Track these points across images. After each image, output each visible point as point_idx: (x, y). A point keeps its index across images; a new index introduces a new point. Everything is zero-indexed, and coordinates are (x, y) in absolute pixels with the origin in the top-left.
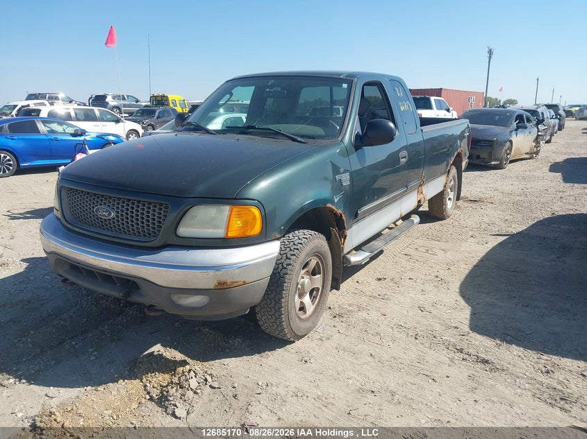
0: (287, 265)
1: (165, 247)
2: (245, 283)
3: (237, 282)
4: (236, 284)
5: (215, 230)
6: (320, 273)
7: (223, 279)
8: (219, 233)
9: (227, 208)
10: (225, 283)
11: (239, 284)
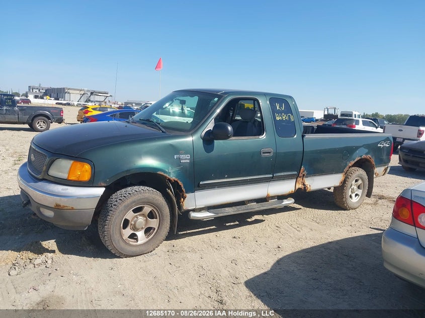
0: (114, 205)
1: (43, 180)
2: (72, 209)
3: (67, 207)
4: (66, 208)
5: (63, 174)
6: (156, 218)
7: (59, 203)
8: (65, 176)
9: (72, 162)
10: (60, 206)
11: (68, 208)
